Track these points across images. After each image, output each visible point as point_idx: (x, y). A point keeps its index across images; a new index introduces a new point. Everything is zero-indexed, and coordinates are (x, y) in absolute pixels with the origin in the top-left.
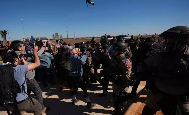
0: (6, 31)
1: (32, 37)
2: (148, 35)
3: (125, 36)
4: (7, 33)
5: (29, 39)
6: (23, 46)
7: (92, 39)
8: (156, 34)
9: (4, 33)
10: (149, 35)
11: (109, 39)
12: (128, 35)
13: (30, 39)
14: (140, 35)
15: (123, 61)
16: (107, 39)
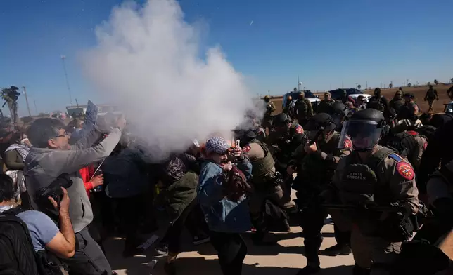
0: (17, 89)
1: (89, 102)
2: (415, 87)
3: (352, 91)
4: (19, 94)
5: (82, 110)
6: (63, 136)
8: (436, 82)
9: (12, 94)
10: (416, 84)
12: (359, 86)
13: (85, 110)
14: (391, 85)
15: (386, 160)
16: (305, 101)
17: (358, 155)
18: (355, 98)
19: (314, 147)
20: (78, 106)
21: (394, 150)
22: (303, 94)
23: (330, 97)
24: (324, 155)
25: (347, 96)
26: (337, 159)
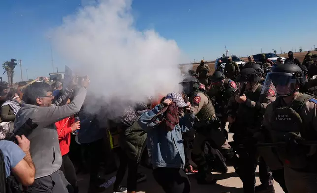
0: (16, 60)
1: (66, 67)
3: (270, 55)
4: (16, 64)
5: (61, 76)
7: (199, 65)
9: (11, 65)
11: (238, 63)
13: (63, 76)
14: (301, 50)
15: (307, 103)
16: (233, 63)
17: (283, 100)
18: (273, 60)
19: (244, 98)
20: (58, 73)
21: (312, 96)
22: (230, 58)
23: (252, 59)
24: (253, 103)
25: (266, 59)
26: (265, 105)
